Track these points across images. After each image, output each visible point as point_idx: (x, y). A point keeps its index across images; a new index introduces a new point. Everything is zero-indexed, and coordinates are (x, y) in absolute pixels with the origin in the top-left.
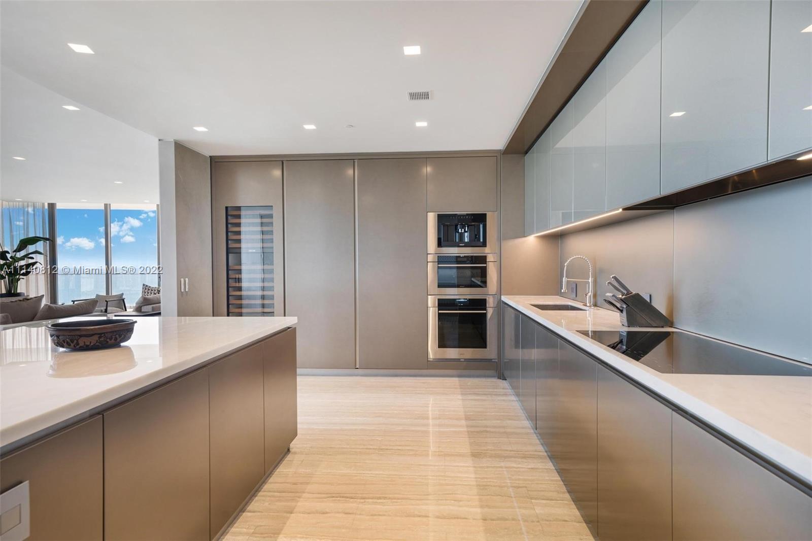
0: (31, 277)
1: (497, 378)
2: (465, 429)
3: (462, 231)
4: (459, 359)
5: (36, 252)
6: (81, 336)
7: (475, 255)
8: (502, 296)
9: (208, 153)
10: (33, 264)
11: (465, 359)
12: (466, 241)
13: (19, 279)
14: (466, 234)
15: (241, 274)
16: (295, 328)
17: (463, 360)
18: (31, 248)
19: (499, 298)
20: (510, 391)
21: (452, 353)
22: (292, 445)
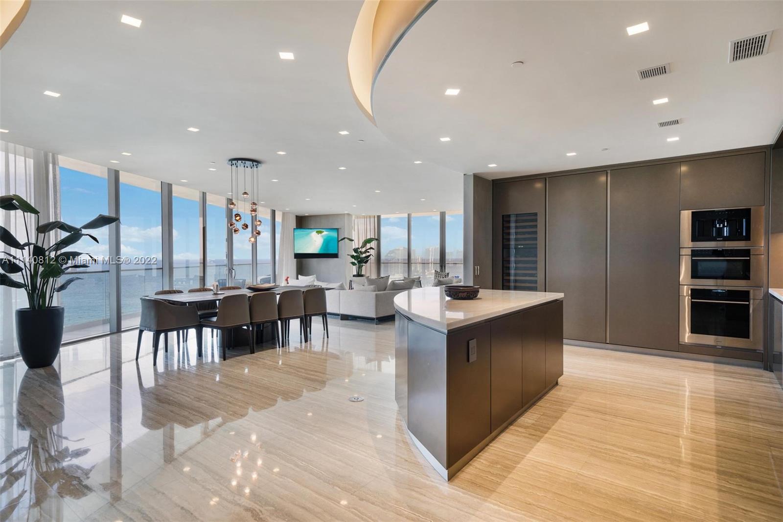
0: (368, 263)
1: (763, 369)
2: (713, 398)
3: (720, 225)
4: (716, 346)
5: (371, 248)
6: (460, 292)
7: (735, 248)
8: (769, 289)
9: (491, 178)
10: (369, 256)
11: (722, 347)
12: (725, 235)
13: (362, 266)
14: (725, 228)
15: (509, 264)
16: (562, 301)
17: (720, 347)
18: (368, 246)
19: (766, 290)
20: (777, 381)
21: (709, 340)
22: (560, 380)
